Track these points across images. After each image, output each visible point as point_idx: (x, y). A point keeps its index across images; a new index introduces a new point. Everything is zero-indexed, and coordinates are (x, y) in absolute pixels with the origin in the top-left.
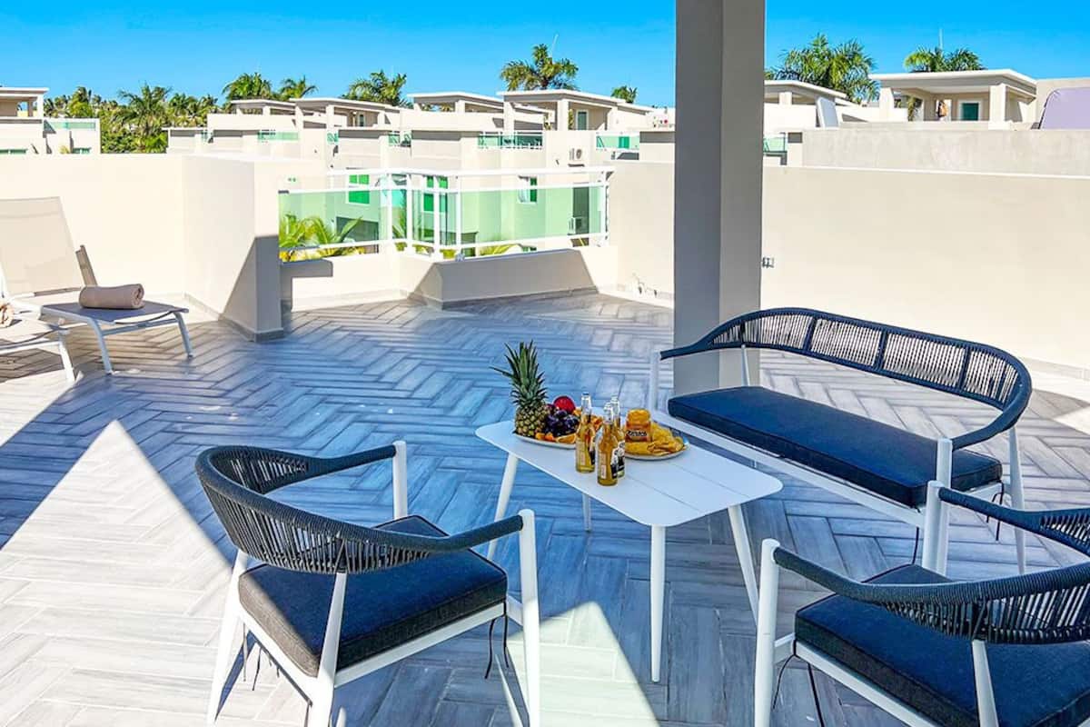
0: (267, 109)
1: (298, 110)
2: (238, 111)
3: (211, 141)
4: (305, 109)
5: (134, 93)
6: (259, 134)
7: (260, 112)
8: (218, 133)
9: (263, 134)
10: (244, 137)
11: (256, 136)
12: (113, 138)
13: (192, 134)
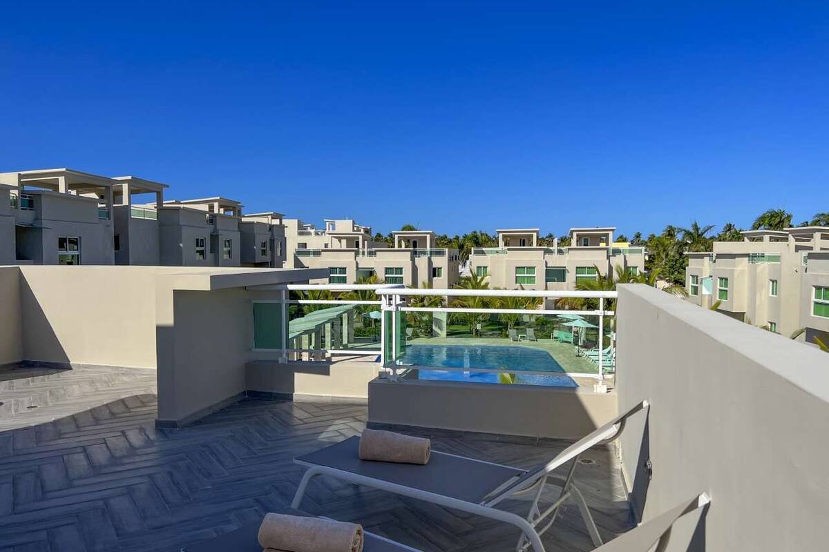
0: (767, 237)
1: (791, 237)
2: (746, 238)
3: (715, 262)
4: (797, 236)
5: (687, 229)
6: (749, 257)
7: (761, 239)
8: (719, 256)
9: (752, 257)
10: (737, 259)
11: (747, 259)
12: (672, 260)
13: (702, 257)
